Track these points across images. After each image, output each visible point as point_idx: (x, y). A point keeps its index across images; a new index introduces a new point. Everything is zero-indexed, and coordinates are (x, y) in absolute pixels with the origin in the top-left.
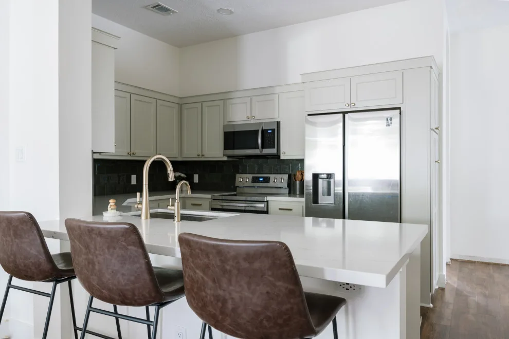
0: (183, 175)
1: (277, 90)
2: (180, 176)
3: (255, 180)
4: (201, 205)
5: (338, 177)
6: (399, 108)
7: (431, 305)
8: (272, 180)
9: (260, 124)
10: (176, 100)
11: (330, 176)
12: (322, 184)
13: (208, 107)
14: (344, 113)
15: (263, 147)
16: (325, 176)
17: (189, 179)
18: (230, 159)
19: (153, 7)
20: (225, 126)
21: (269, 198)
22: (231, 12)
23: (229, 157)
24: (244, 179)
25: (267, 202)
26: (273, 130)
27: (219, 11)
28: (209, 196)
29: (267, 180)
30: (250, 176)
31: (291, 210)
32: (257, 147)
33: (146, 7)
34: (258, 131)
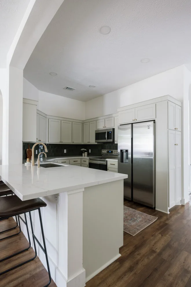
0: (85, 150)
1: (114, 115)
2: (84, 150)
3: (108, 152)
4: (86, 161)
5: (130, 151)
6: (154, 121)
7: (169, 213)
8: (113, 152)
9: (107, 129)
10: (81, 122)
11: (127, 151)
12: (125, 154)
13: (91, 123)
14: (132, 124)
15: (108, 139)
16: (125, 151)
17: (88, 151)
18: (98, 144)
19: (66, 88)
20: (96, 131)
21: (107, 160)
22: (95, 87)
23: (98, 143)
24: (104, 151)
25: (107, 161)
26: (111, 132)
27: (89, 86)
28: (88, 158)
29: (112, 152)
30: (107, 150)
31: (114, 165)
32: (105, 139)
33: (64, 89)
34: (106, 132)
